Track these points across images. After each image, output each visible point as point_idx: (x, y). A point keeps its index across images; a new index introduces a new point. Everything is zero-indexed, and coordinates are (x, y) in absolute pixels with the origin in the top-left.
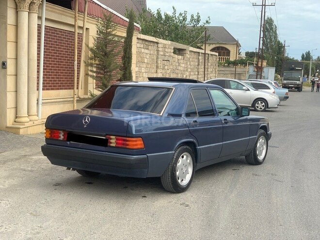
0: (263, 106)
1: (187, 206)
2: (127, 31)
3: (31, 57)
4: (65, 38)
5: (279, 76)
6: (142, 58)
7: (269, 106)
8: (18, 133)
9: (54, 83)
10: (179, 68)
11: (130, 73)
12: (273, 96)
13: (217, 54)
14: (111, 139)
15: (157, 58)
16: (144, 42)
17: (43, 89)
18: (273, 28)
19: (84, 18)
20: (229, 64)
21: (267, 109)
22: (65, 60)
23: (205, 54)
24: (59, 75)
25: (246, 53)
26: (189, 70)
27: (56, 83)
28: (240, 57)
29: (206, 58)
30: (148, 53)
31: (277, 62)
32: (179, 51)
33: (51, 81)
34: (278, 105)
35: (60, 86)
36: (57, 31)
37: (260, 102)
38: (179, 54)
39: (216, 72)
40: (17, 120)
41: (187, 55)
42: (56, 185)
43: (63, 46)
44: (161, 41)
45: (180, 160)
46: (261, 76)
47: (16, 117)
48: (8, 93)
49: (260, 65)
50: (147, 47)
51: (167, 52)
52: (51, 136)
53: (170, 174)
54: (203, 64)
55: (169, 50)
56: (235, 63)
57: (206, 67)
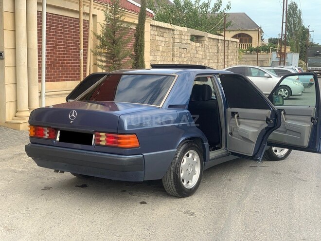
0: (286, 94)
1: (192, 214)
2: (139, 18)
3: (31, 46)
4: (71, 26)
5: (304, 63)
6: (157, 46)
7: (293, 94)
8: (18, 129)
9: (59, 74)
10: (198, 56)
11: (143, 62)
12: (297, 83)
13: (238, 41)
14: (101, 136)
15: (173, 46)
16: (158, 29)
17: (46, 81)
18: (296, 13)
19: (90, 3)
20: (251, 51)
21: (290, 97)
22: (71, 49)
23: (224, 41)
24: (65, 66)
25: (269, 39)
26: (208, 58)
27: (62, 74)
28: (263, 44)
29: (226, 45)
30: (163, 41)
31: (302, 48)
32: (196, 38)
33: (56, 72)
34: (302, 92)
35: (67, 77)
36: (61, 18)
37: (282, 90)
38: (197, 41)
39: (236, 59)
40: (18, 114)
41: (205, 42)
42: (44, 190)
43: (68, 34)
44: (177, 27)
45: (185, 159)
46: (285, 62)
47: (17, 112)
48: (6, 86)
49: (283, 51)
50: (162, 35)
51: (184, 40)
52: (36, 134)
53: (172, 176)
54: (223, 51)
55: (186, 38)
56: (258, 50)
57: (226, 54)
